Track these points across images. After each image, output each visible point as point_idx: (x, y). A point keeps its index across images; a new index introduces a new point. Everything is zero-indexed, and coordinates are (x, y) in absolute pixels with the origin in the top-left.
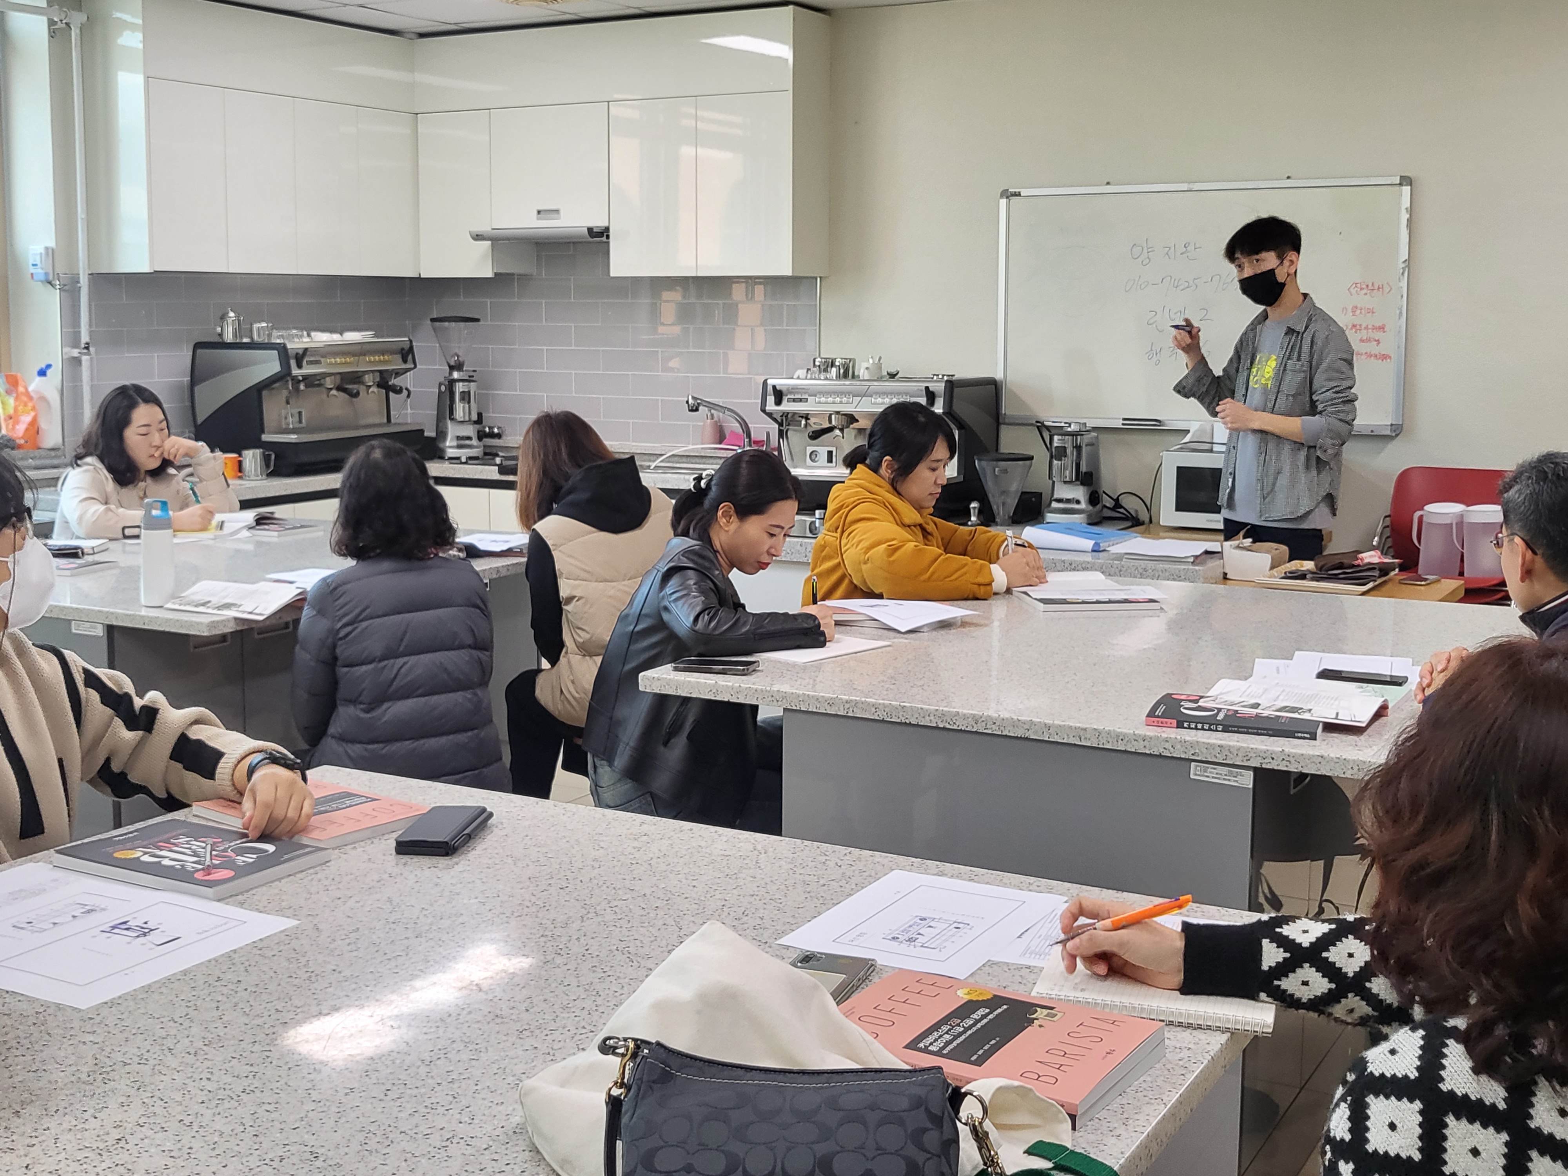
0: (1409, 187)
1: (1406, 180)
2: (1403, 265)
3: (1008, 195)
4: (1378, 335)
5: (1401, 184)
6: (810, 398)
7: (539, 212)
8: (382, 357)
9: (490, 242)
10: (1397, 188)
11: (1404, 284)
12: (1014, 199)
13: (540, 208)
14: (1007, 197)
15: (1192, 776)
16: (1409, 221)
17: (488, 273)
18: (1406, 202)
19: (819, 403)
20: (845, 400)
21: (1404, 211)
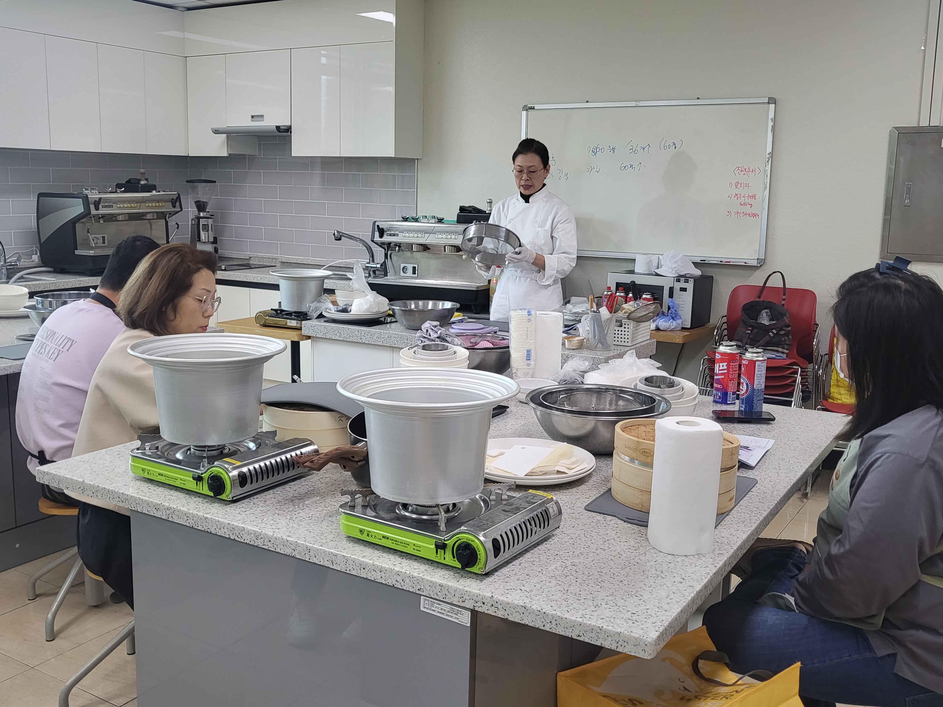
0: (774, 105)
1: (772, 101)
2: (768, 156)
3: (528, 109)
4: (751, 201)
5: (769, 103)
6: (400, 234)
7: (252, 117)
8: (157, 204)
9: (226, 135)
10: (766, 105)
11: (768, 168)
12: (531, 112)
13: (253, 114)
14: (527, 110)
15: (422, 609)
16: (773, 127)
17: (224, 153)
18: (771, 115)
19: (405, 237)
20: (420, 235)
21: (770, 121)
